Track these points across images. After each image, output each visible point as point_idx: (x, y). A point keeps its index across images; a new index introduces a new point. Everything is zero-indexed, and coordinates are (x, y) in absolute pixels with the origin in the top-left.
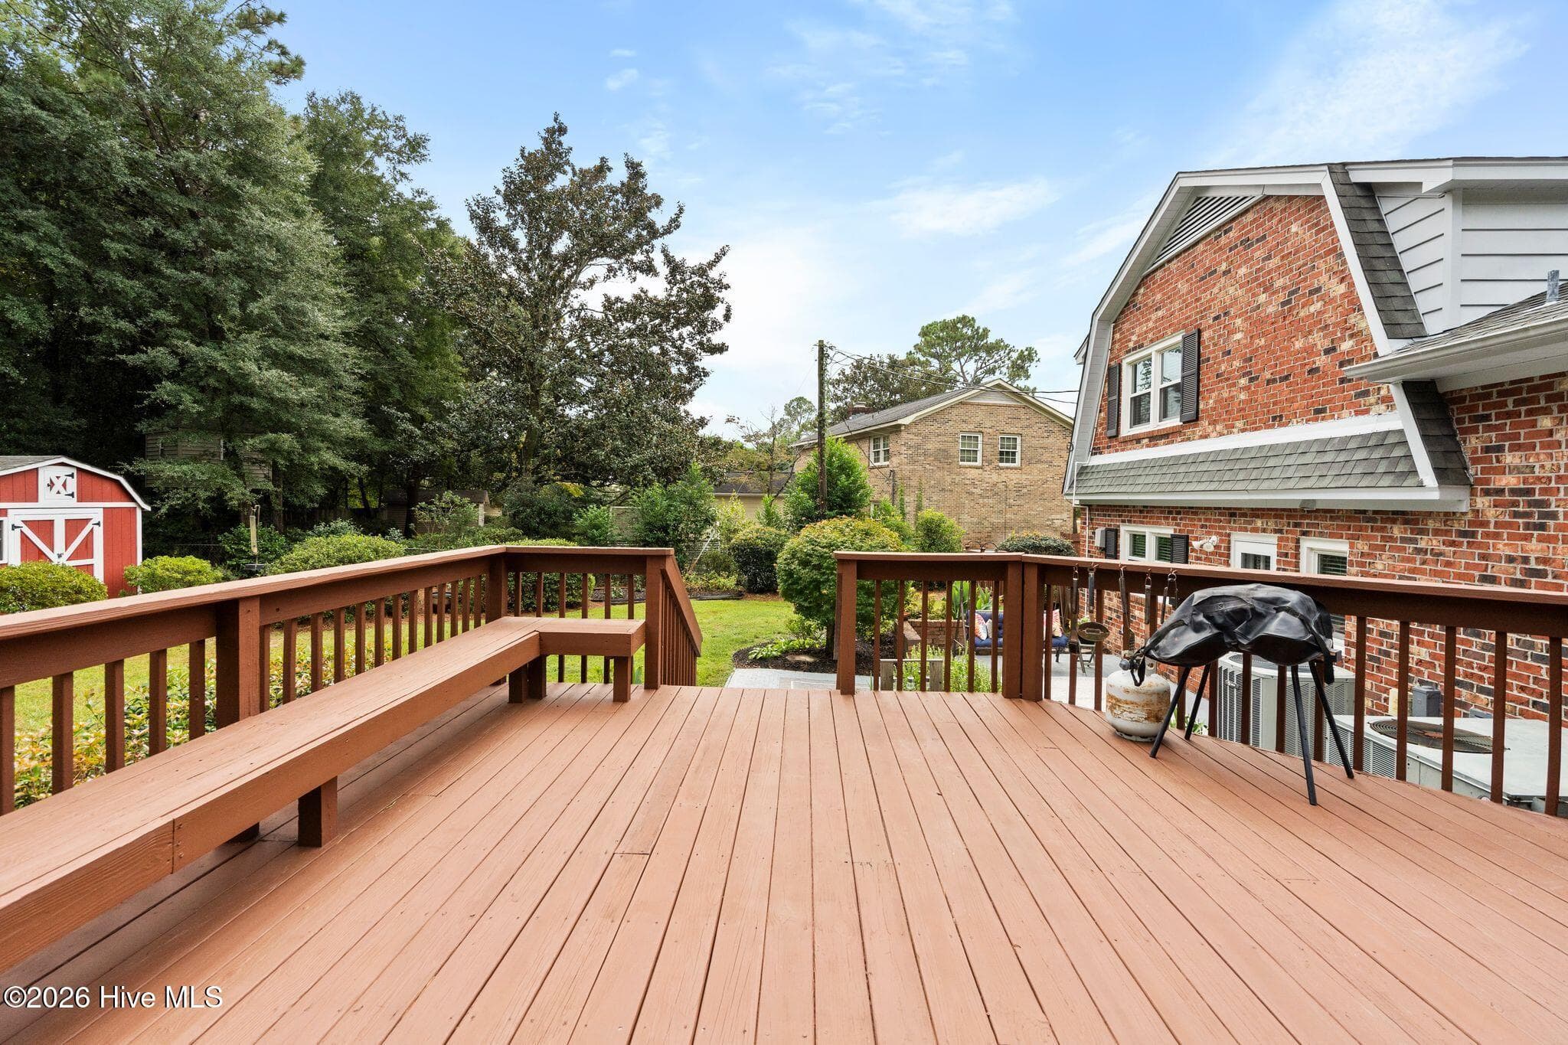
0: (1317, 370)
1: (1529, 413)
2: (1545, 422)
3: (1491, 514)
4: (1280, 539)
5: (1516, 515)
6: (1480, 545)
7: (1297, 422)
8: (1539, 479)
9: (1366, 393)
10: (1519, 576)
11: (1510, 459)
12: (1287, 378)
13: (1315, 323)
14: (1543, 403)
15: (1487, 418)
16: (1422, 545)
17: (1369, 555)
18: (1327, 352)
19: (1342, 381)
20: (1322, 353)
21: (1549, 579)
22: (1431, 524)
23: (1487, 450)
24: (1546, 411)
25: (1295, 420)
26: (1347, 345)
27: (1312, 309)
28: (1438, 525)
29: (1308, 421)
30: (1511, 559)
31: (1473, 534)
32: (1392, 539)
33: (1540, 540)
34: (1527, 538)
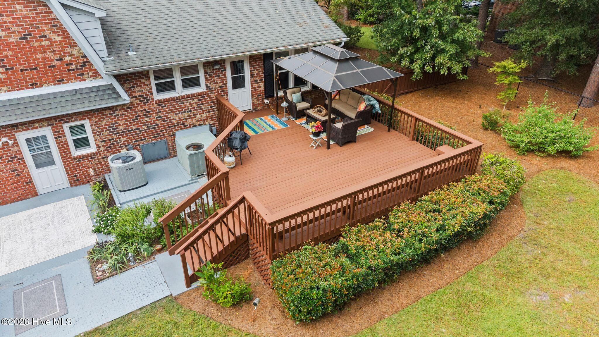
0: (54, 66)
1: (139, 78)
2: (143, 81)
3: (135, 102)
4: (52, 128)
5: (141, 101)
6: (133, 110)
7: (48, 85)
8: (144, 93)
9: (83, 74)
10: (144, 114)
11: (137, 89)
12: (35, 69)
13: (47, 49)
14: (141, 76)
15: (128, 80)
16: (117, 114)
17: (98, 121)
18: (57, 60)
19: (69, 70)
20: (55, 60)
21: (151, 112)
22: (118, 108)
23: (130, 88)
24: (143, 78)
25: (46, 85)
26: (68, 59)
27: (43, 43)
28: (120, 108)
29: (54, 85)
30: (142, 111)
31: (131, 108)
32: (106, 115)
33: (147, 105)
34: (145, 105)
